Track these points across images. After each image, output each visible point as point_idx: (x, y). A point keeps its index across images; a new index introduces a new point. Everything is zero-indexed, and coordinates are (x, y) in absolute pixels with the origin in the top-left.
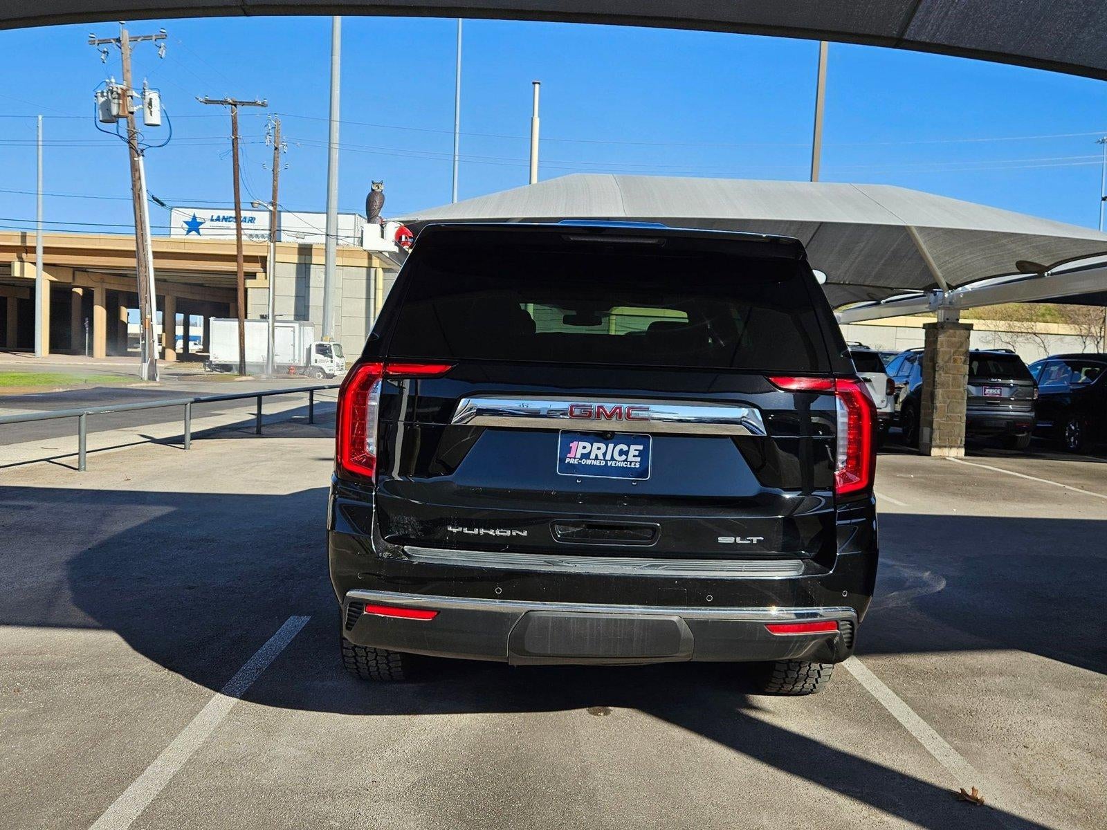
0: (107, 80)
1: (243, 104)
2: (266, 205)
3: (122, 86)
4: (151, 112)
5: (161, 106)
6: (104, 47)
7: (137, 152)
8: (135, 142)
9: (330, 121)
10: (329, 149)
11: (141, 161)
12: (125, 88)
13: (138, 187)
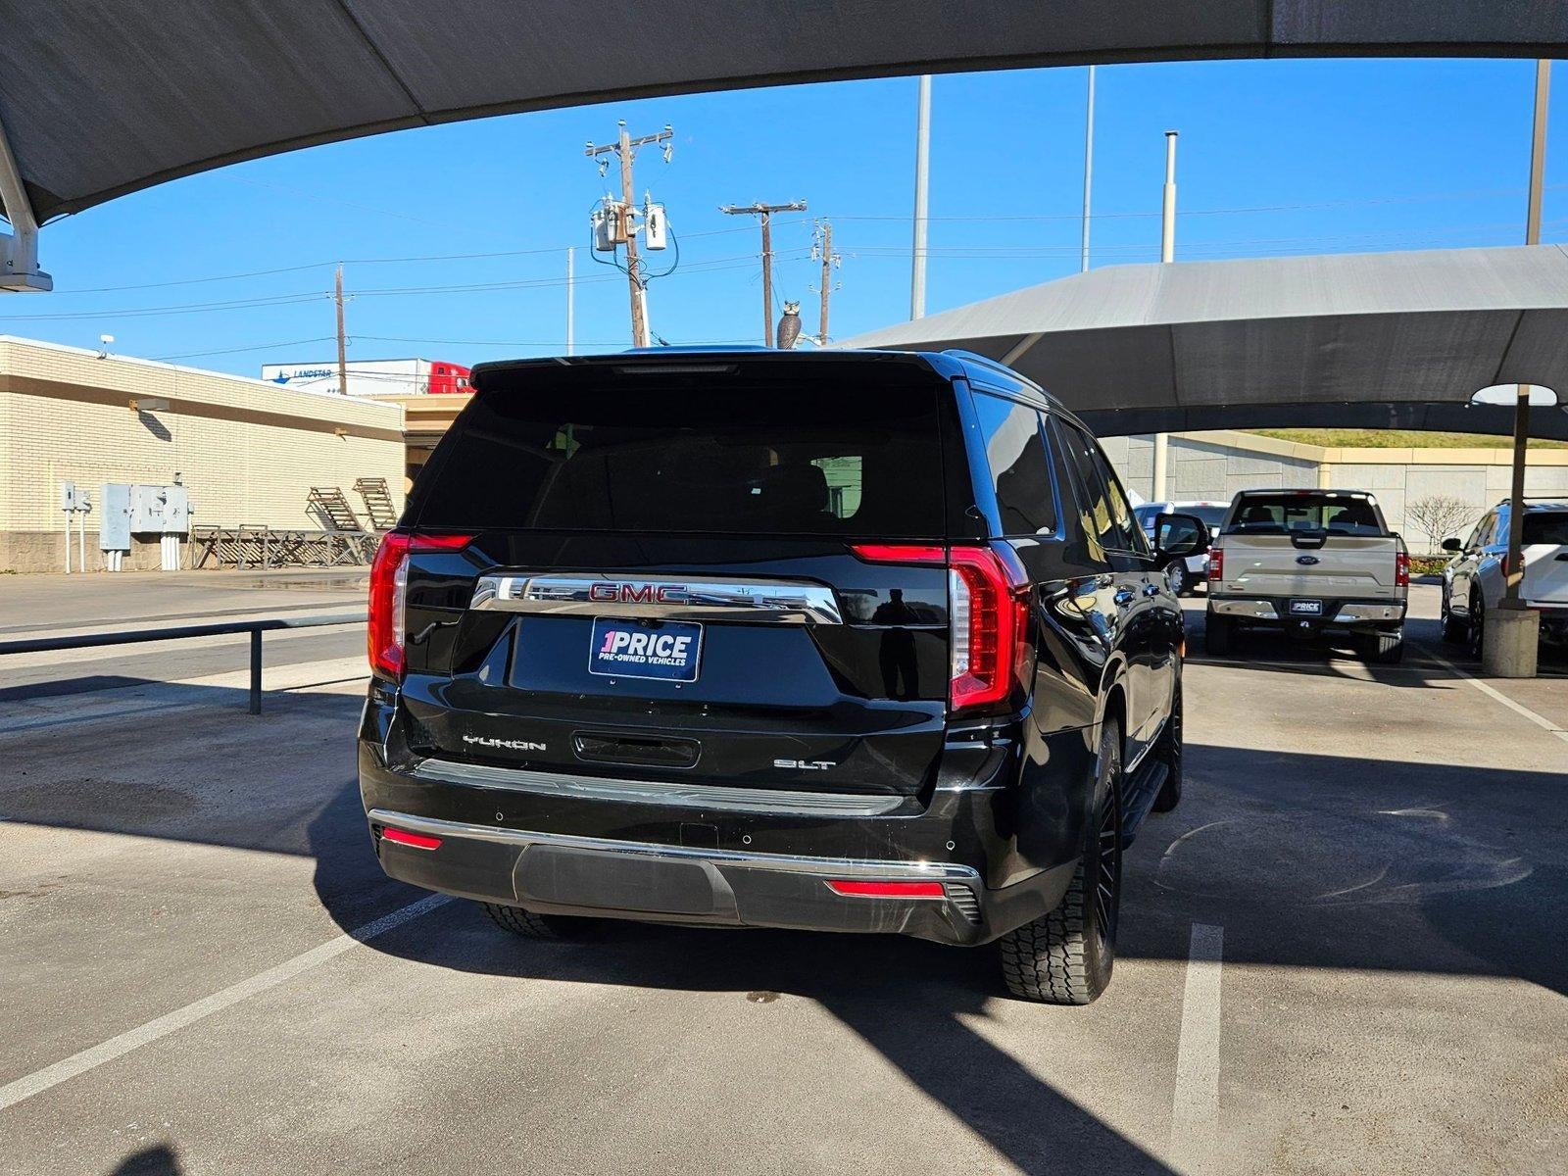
0: (604, 198)
1: (776, 209)
2: (812, 339)
3: (620, 204)
4: (654, 232)
5: (666, 223)
6: (603, 158)
7: (638, 285)
8: (636, 273)
9: (915, 220)
10: (914, 258)
11: (643, 295)
12: (623, 205)
13: (639, 329)
